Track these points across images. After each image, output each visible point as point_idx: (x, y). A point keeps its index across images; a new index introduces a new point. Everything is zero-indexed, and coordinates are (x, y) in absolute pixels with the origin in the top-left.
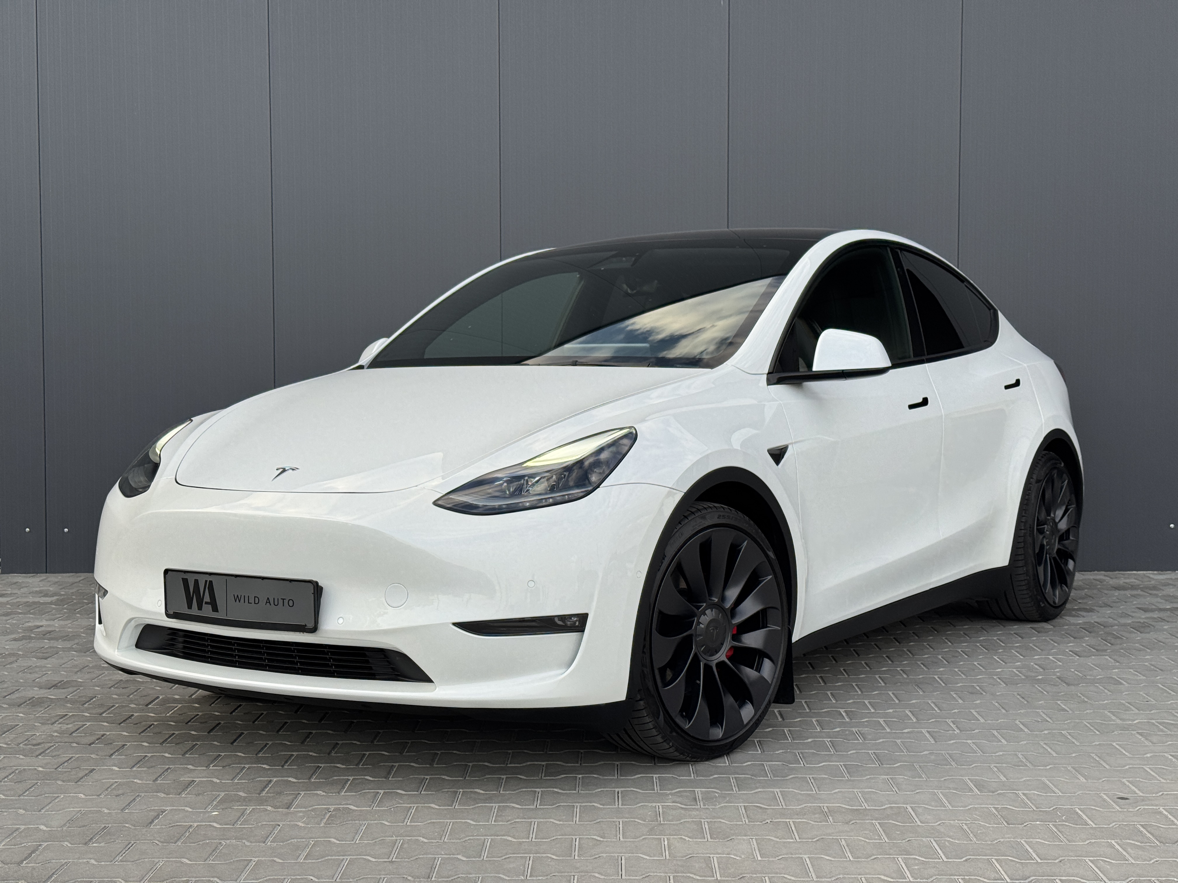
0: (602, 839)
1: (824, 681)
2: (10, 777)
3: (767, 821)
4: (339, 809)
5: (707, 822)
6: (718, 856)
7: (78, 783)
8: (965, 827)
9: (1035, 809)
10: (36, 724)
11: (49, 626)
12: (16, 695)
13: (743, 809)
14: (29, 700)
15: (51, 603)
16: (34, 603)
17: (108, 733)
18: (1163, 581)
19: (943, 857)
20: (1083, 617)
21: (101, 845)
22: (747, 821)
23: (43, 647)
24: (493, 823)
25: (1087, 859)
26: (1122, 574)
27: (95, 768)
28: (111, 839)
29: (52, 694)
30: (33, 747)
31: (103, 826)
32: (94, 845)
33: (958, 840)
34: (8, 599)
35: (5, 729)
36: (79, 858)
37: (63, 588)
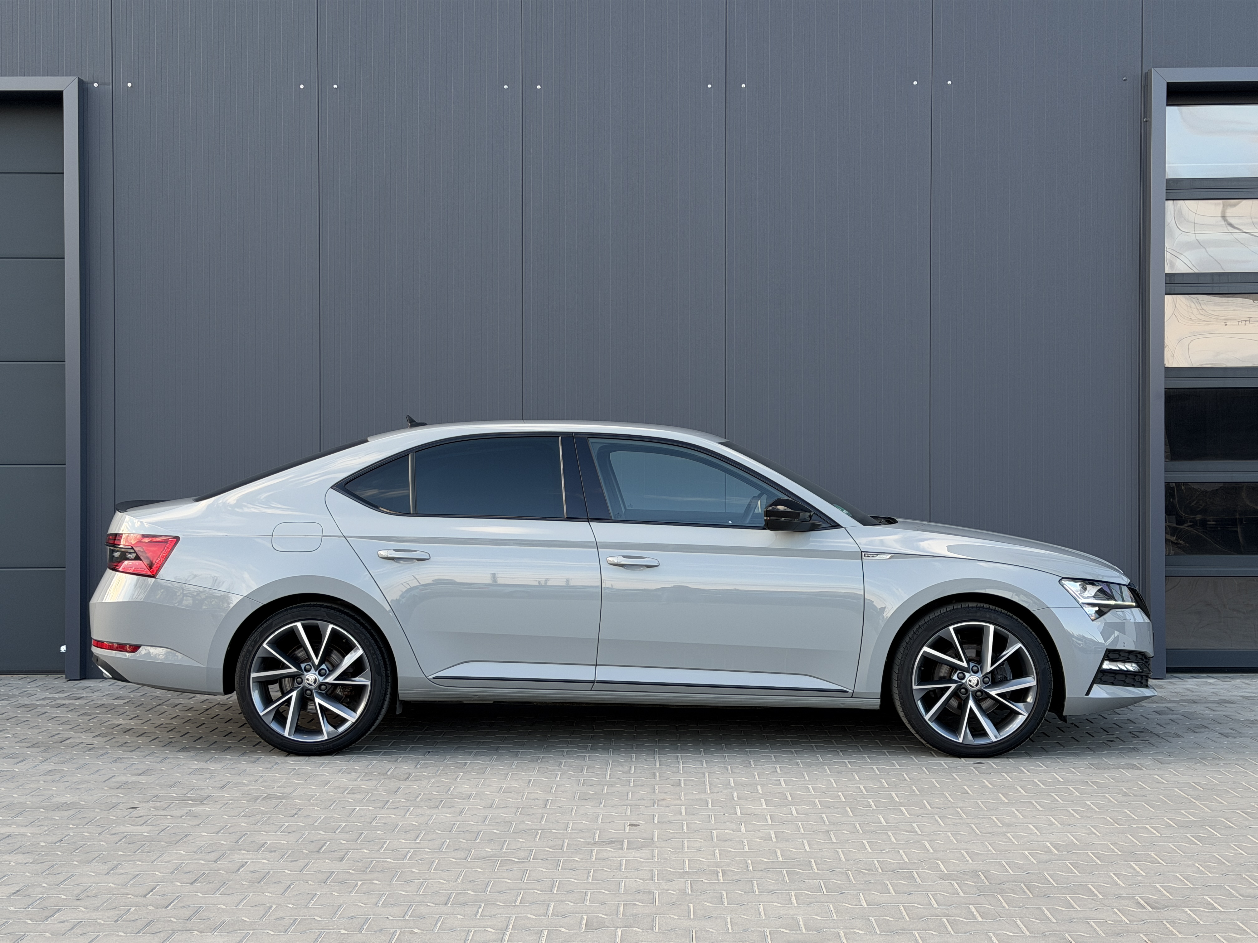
4: (379, 862)
6: (659, 891)
7: (177, 844)
9: (907, 861)
12: (113, 780)
16: (109, 705)
17: (193, 809)
23: (126, 743)
24: (496, 871)
29: (143, 779)
31: (203, 872)
33: (840, 881)
34: (87, 701)
37: (132, 691)
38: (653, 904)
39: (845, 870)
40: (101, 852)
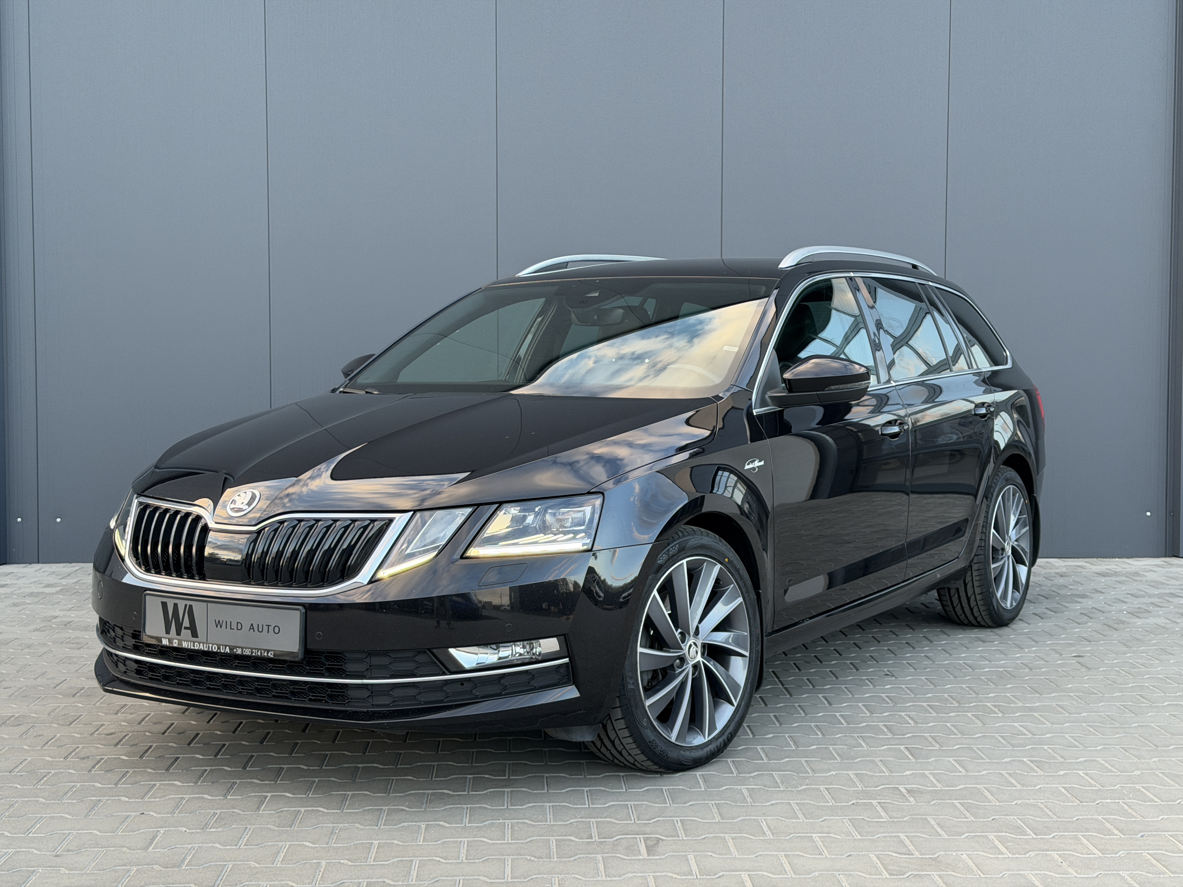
0: (702, 821)
1: (855, 667)
2: (97, 767)
3: (853, 802)
5: (796, 803)
7: (168, 771)
8: (1042, 806)
9: (1100, 787)
10: (100, 714)
11: (64, 616)
13: (826, 792)
14: (81, 690)
15: (57, 593)
16: (38, 594)
18: (1144, 567)
19: (1032, 833)
20: (1079, 602)
21: (219, 830)
22: (834, 802)
23: (70, 638)
24: (591, 806)
25: (1166, 833)
26: (1102, 561)
27: (178, 756)
28: (225, 824)
30: (107, 737)
31: (213, 811)
32: (212, 830)
33: (1040, 817)
34: (12, 589)
35: (71, 719)
36: (203, 843)
37: (62, 578)
38: (823, 855)
39: (1032, 800)
40: (73, 784)
